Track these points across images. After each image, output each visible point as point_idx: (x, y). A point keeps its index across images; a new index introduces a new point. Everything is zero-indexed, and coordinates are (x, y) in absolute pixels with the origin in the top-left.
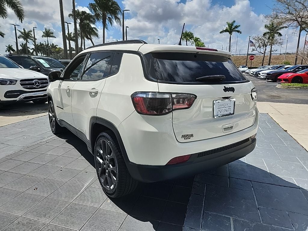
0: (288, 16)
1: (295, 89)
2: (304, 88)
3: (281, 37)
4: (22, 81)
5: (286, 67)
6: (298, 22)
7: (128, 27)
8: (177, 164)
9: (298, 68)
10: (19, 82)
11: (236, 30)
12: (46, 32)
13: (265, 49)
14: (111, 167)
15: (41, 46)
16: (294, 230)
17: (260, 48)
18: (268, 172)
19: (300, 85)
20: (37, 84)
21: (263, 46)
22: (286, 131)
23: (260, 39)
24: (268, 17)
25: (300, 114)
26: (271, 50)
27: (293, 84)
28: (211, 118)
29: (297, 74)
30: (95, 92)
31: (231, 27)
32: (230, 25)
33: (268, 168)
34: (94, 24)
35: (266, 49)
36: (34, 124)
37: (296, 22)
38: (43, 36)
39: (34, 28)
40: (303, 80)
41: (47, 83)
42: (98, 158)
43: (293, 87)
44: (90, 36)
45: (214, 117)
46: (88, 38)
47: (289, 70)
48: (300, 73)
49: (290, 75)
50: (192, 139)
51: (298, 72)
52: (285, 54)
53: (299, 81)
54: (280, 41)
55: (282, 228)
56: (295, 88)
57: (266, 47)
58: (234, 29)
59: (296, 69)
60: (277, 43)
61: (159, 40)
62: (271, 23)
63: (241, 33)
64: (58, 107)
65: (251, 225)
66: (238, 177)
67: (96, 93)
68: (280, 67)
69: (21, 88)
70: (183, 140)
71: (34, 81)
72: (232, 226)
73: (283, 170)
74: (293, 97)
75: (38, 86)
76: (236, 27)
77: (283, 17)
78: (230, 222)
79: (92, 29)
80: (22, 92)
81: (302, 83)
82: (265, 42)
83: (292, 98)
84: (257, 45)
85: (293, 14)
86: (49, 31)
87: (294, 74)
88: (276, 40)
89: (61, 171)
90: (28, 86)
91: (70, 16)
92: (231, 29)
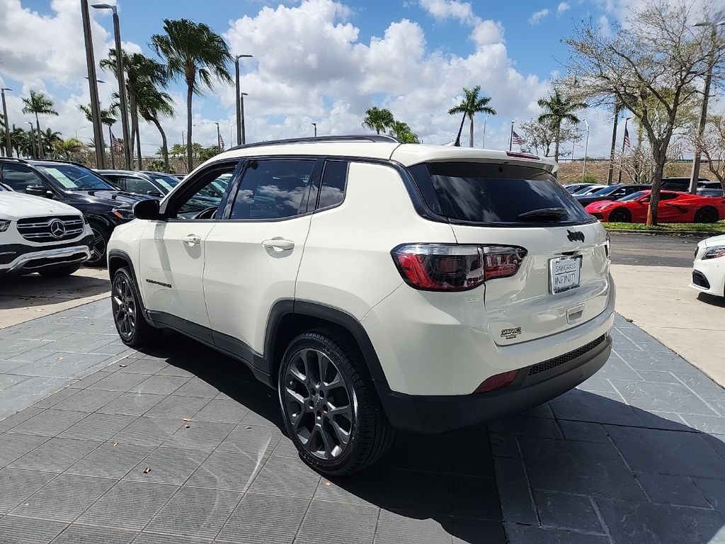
0: (598, 83)
1: (618, 235)
2: (636, 232)
3: (578, 125)
4: (21, 221)
5: (595, 187)
6: (619, 95)
7: (246, 94)
8: (494, 390)
9: (619, 190)
10: (14, 226)
11: (483, 106)
12: (33, 99)
13: (546, 150)
14: (333, 408)
15: (17, 134)
16: (713, 509)
17: (536, 147)
18: (627, 404)
19: (627, 226)
20: (58, 229)
21: (543, 142)
22: (631, 321)
23: (535, 129)
24: (560, 84)
25: (645, 285)
26: (557, 152)
27: (613, 224)
28: (545, 294)
29: (620, 204)
30: (286, 247)
31: (473, 101)
32: (472, 97)
33: (623, 396)
34: (164, 84)
35: (548, 150)
36: (68, 326)
37: (614, 94)
38: (25, 111)
39: (3, 90)
40: (633, 216)
41: (81, 226)
42: (289, 391)
43: (614, 231)
44: (155, 114)
45: (550, 292)
46: (148, 118)
47: (602, 195)
48: (624, 200)
49: (604, 205)
50: (519, 338)
51: (619, 200)
52: (583, 160)
53: (625, 217)
54: (576, 133)
55: (691, 507)
56: (620, 231)
57: (548, 145)
58: (479, 105)
59: (615, 192)
60: (570, 137)
61: (315, 125)
62: (554, 95)
63: (494, 114)
64: (150, 281)
65: (632, 507)
66: (574, 418)
67: (289, 249)
68: (582, 187)
69: (20, 239)
70: (504, 341)
71: (50, 223)
72: (598, 513)
73: (653, 399)
74: (620, 252)
75: (59, 233)
76: (484, 101)
77: (589, 83)
78: (591, 506)
79: (158, 96)
80: (22, 249)
81: (630, 222)
82: (547, 135)
83: (619, 254)
84: (531, 140)
85: (608, 79)
86: (40, 99)
87: (613, 203)
88: (568, 131)
89: (187, 427)
90: (37, 235)
91: (103, 65)
92: (473, 105)
